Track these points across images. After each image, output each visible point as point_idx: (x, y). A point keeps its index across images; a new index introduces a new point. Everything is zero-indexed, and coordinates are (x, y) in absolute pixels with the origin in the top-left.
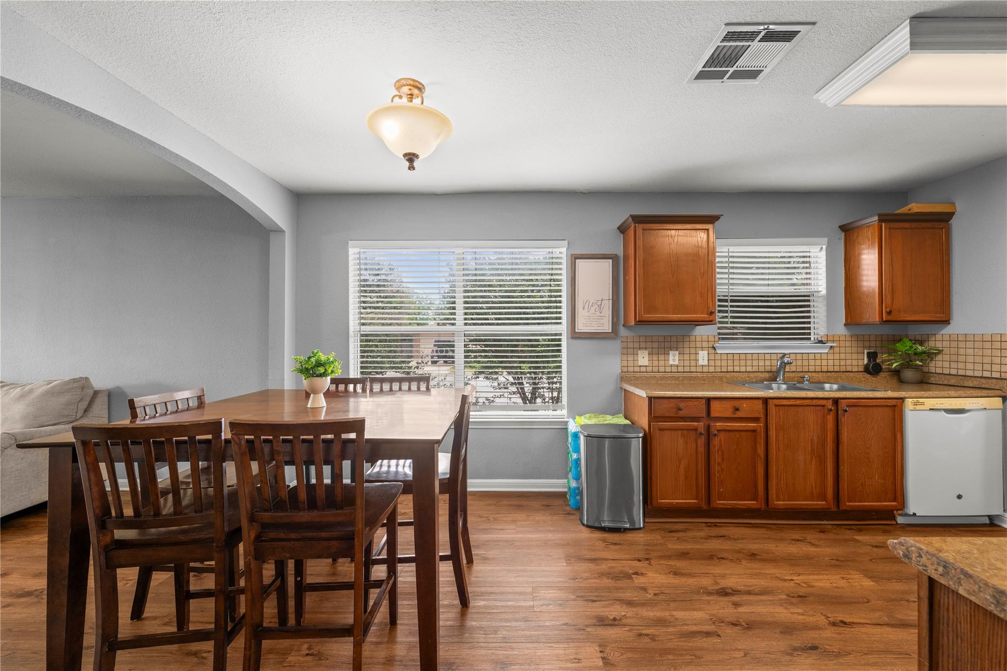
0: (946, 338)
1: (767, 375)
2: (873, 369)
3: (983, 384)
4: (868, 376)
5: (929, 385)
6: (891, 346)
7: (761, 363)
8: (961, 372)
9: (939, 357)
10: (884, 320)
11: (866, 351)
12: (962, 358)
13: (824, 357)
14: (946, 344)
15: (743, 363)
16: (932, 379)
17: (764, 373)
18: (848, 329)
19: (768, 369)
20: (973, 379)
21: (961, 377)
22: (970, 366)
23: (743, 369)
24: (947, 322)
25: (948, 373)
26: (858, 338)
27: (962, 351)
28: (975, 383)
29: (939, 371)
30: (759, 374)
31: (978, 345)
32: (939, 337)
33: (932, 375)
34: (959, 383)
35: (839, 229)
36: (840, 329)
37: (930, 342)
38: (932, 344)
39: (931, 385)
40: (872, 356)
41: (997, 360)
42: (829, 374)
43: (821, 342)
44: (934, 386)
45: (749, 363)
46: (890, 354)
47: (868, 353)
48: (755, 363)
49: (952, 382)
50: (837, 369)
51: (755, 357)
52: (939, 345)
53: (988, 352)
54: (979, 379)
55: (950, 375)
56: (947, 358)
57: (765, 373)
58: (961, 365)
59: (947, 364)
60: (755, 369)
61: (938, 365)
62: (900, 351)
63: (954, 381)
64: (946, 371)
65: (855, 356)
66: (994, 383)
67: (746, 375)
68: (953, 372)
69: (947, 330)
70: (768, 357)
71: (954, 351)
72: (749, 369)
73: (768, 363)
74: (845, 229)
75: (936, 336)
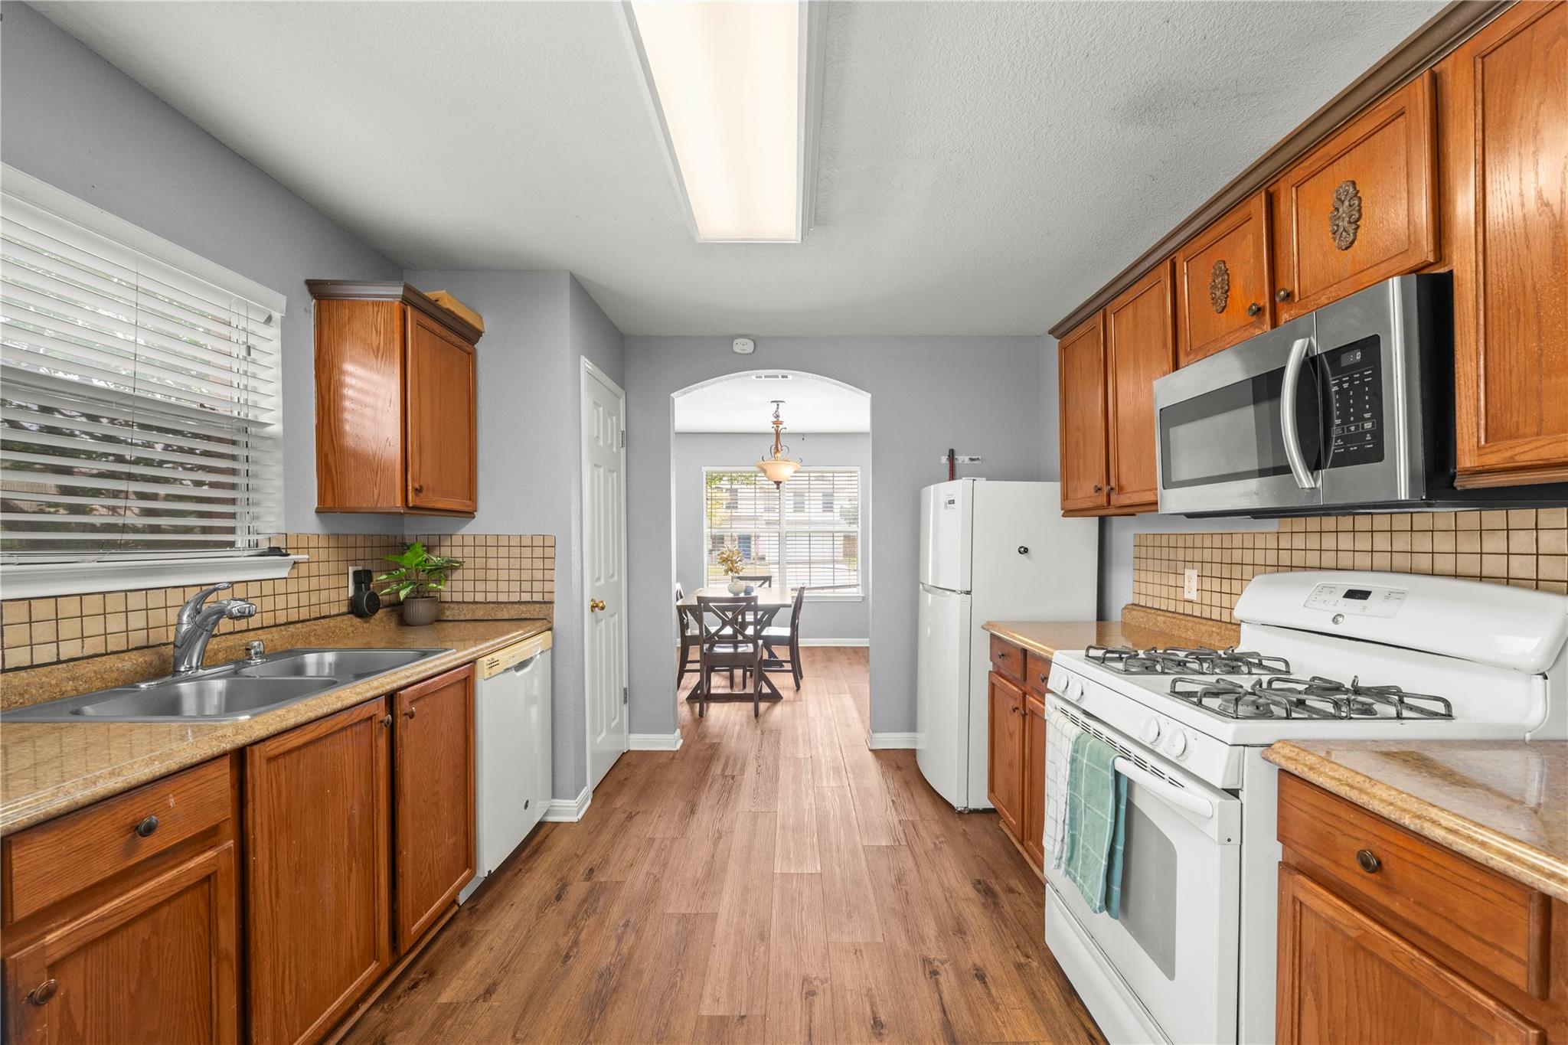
0: (469, 541)
1: (138, 659)
2: (365, 606)
3: (522, 612)
4: (357, 621)
5: (442, 623)
6: (392, 558)
7: (116, 624)
8: (491, 597)
9: (457, 575)
10: (411, 505)
11: (351, 570)
12: (492, 574)
13: (280, 587)
14: (468, 551)
15: (44, 631)
16: (448, 613)
17: (126, 656)
18: (322, 522)
19: (138, 638)
20: (510, 606)
21: (492, 606)
22: (503, 586)
23: (45, 654)
24: (469, 514)
25: (472, 600)
26: (339, 541)
27: (492, 563)
28: (513, 612)
29: (457, 597)
30: (111, 662)
31: (515, 552)
32: (457, 540)
33: (447, 605)
34: (489, 615)
35: (305, 289)
36: (310, 524)
37: (442, 548)
38: (446, 552)
39: (445, 624)
40: (362, 578)
41: (538, 575)
42: (292, 628)
43: (274, 551)
44: (450, 624)
45: (68, 629)
46: (389, 572)
47: (356, 573)
48: (93, 626)
49: (480, 615)
50: (304, 614)
51: (93, 605)
52: (457, 553)
53: (527, 564)
54: (517, 606)
55: (474, 603)
56: (469, 574)
57: (133, 655)
58: (491, 586)
59: (469, 586)
60: (93, 646)
61: (455, 589)
62: (403, 567)
63: (482, 612)
64: (469, 598)
65: (333, 582)
66: (537, 610)
67: (60, 672)
68: (480, 597)
69: (471, 528)
70: (137, 600)
71: (480, 563)
72: (69, 650)
73: (137, 621)
74: (317, 289)
75: (453, 537)
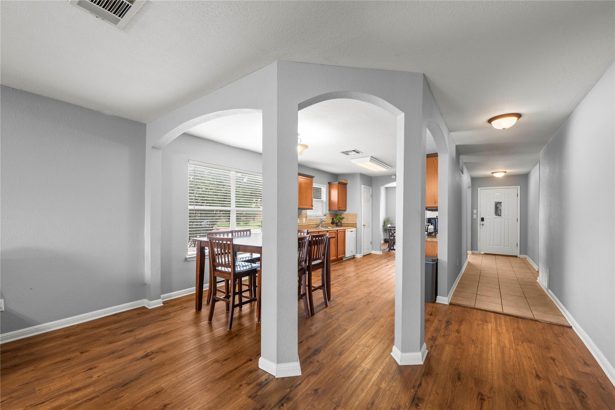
1: (316, 225)
2: (333, 223)
3: (352, 225)
4: (332, 225)
6: (336, 216)
8: (348, 223)
9: (344, 219)
10: (338, 209)
12: (348, 219)
15: (312, 222)
22: (350, 221)
24: (345, 210)
26: (330, 214)
29: (344, 223)
31: (352, 216)
32: (344, 214)
33: (342, 224)
35: (328, 183)
36: (328, 212)
38: (342, 216)
40: (333, 219)
41: (355, 219)
43: (325, 215)
44: (343, 226)
46: (336, 218)
48: (314, 222)
49: (347, 225)
50: (327, 223)
51: (314, 220)
52: (344, 216)
53: (353, 218)
56: (345, 219)
58: (348, 221)
59: (345, 221)
61: (344, 221)
64: (345, 223)
65: (330, 219)
66: (354, 225)
68: (347, 223)
69: (346, 212)
70: (316, 220)
71: (347, 217)
72: (313, 224)
73: (316, 222)
74: (329, 183)
